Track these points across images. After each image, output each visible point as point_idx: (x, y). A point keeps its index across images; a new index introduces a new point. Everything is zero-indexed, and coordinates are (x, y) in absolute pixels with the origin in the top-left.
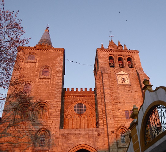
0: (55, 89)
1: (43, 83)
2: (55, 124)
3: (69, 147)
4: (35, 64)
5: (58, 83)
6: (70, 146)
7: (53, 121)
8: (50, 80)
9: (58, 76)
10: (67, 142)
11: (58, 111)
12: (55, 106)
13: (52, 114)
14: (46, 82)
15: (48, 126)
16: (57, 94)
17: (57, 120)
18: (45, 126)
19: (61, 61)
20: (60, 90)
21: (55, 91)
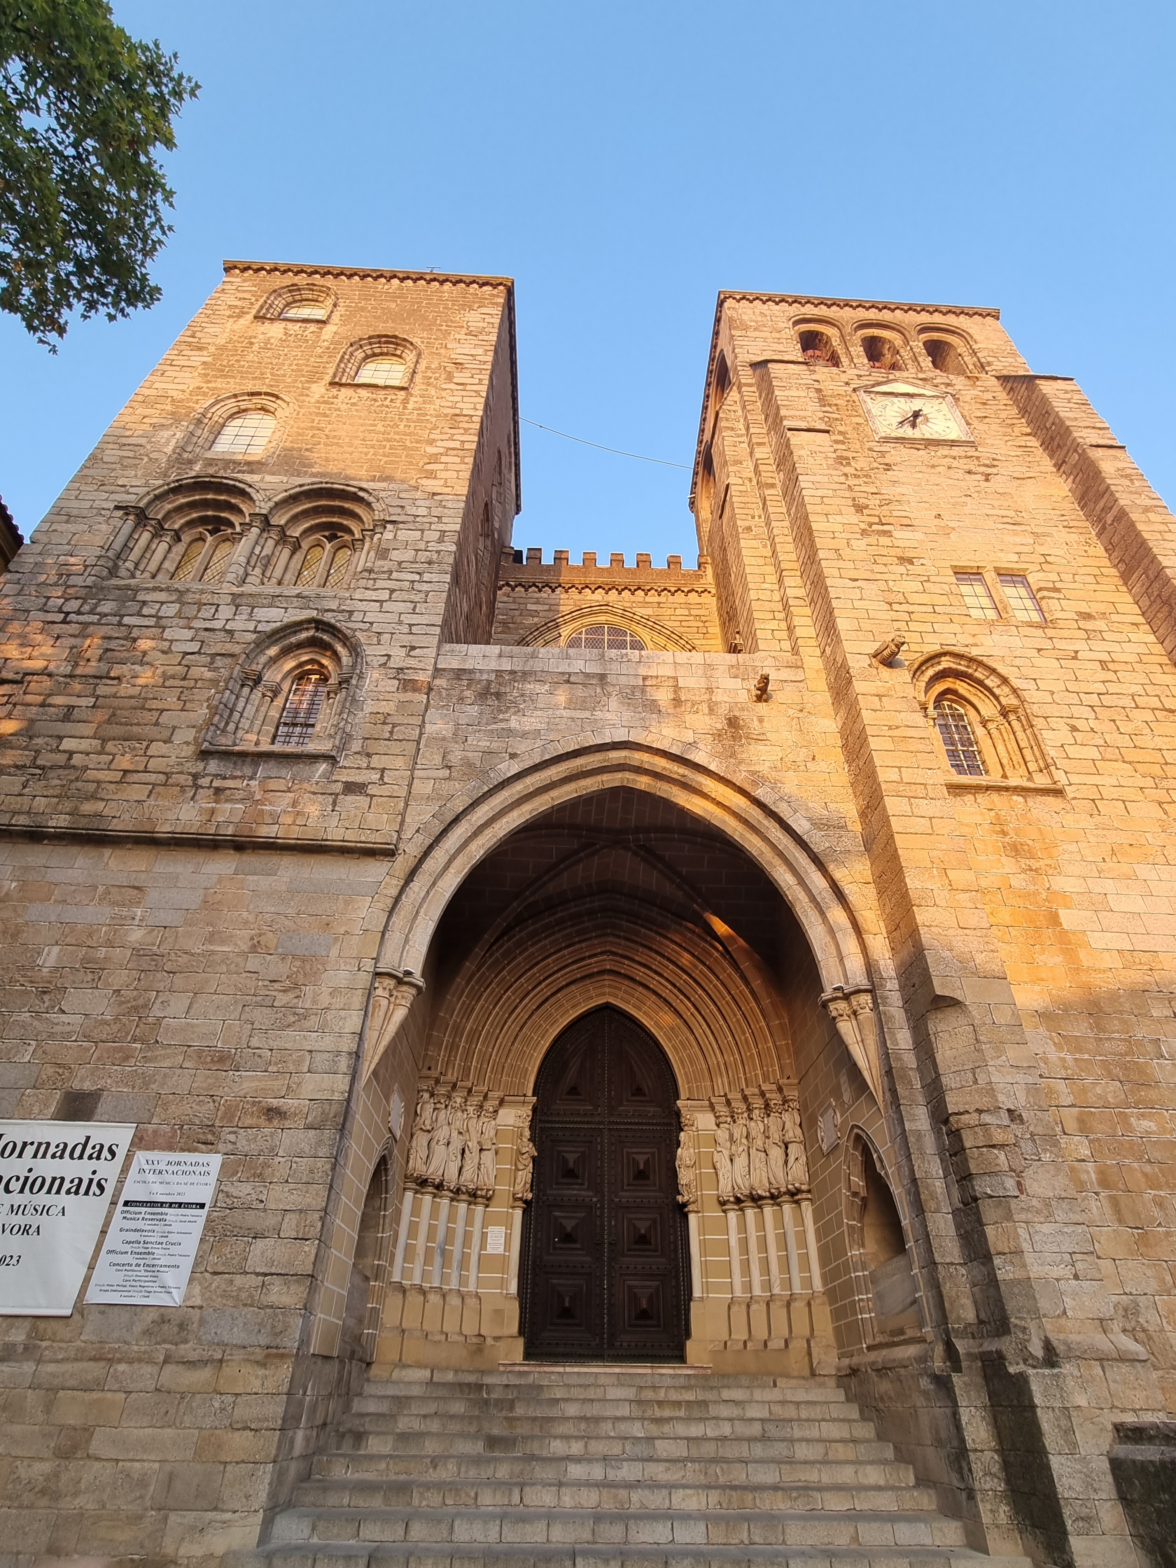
0: (432, 436)
1: (354, 404)
2: (412, 605)
3: (513, 756)
4: (321, 329)
5: (458, 411)
6: (521, 747)
7: (392, 591)
8: (403, 393)
9: (455, 380)
10: (495, 720)
11: (441, 540)
12: (422, 511)
13: (395, 555)
14: (375, 400)
15: (351, 613)
16: (444, 459)
17: (425, 587)
18: (330, 614)
19: (485, 325)
20: (463, 442)
21: (431, 442)
